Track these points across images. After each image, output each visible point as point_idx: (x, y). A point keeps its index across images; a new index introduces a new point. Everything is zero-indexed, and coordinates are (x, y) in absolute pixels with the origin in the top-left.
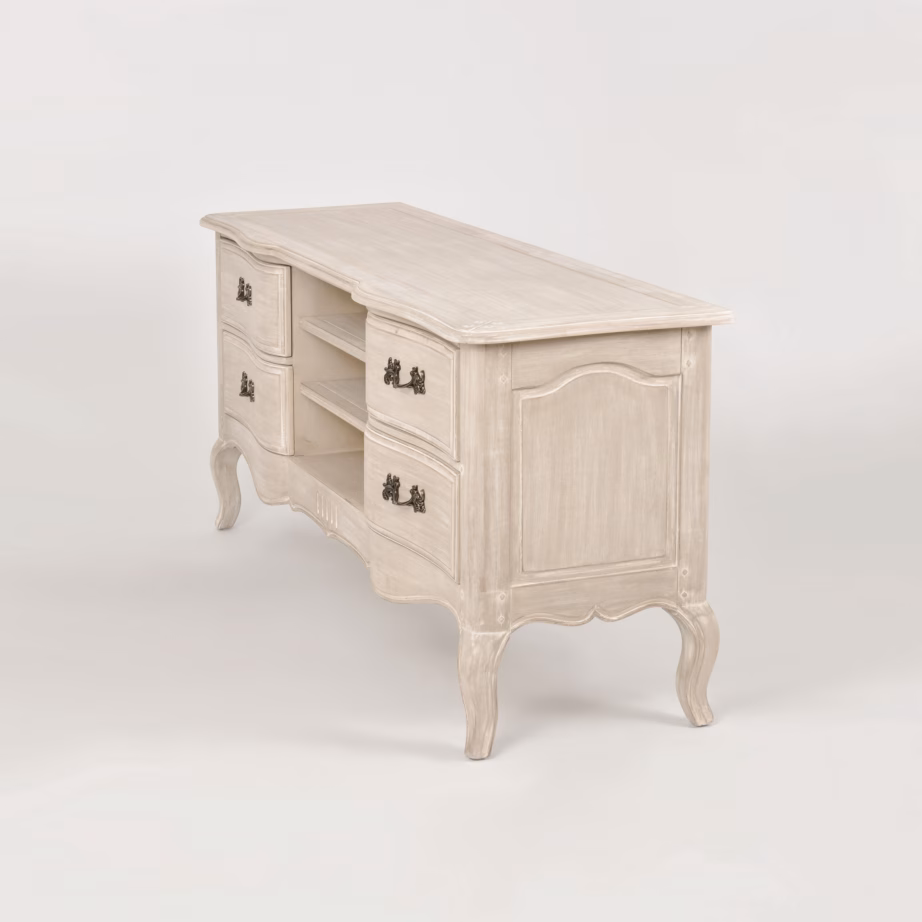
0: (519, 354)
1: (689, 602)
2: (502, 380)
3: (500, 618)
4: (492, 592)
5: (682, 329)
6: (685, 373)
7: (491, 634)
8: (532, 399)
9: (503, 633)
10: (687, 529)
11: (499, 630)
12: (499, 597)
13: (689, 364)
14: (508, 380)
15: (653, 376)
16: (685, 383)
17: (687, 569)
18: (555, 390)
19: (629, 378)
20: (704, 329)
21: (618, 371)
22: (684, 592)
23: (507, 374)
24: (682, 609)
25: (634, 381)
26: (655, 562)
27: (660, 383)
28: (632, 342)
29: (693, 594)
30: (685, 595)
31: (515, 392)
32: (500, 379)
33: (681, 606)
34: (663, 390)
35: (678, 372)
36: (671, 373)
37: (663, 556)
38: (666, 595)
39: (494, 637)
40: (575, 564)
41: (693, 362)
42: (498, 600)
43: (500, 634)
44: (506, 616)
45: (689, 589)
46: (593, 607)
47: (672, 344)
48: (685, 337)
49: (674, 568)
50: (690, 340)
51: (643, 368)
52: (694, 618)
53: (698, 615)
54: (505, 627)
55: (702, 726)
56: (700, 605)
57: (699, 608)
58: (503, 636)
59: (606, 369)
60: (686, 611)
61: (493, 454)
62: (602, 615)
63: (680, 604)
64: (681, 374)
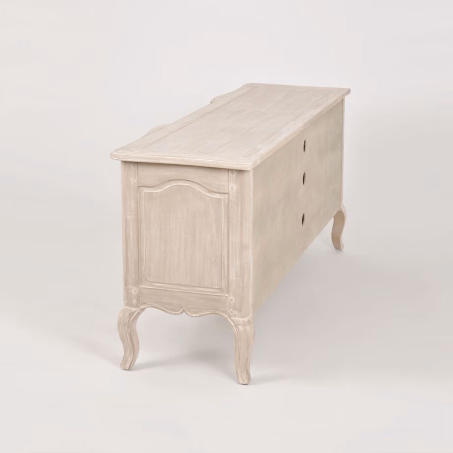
0: (141, 168)
1: (235, 316)
2: (133, 181)
3: (135, 301)
4: (130, 287)
5: (228, 169)
6: (231, 193)
7: (130, 308)
8: (149, 193)
9: (136, 309)
10: (233, 277)
11: (134, 308)
12: (134, 291)
13: (232, 188)
14: (136, 181)
15: (213, 192)
16: (230, 198)
17: (233, 299)
18: (161, 190)
19: (201, 191)
20: (240, 171)
21: (195, 186)
22: (231, 310)
23: (135, 178)
24: (231, 319)
25: (203, 192)
26: (216, 291)
27: (218, 196)
28: (201, 172)
29: (236, 312)
30: (232, 312)
31: (141, 188)
32: (132, 179)
33: (230, 317)
34: (219, 200)
35: (227, 192)
36: (223, 192)
37: (221, 289)
38: (221, 310)
39: (131, 310)
40: (173, 283)
41: (235, 188)
42: (133, 291)
43: (134, 309)
44: (137, 300)
45: (235, 309)
46: (182, 307)
47: (224, 176)
48: (230, 173)
49: (226, 297)
50: (233, 176)
51: (207, 187)
52: (236, 325)
53: (238, 324)
54: (137, 306)
55: (242, 384)
56: (241, 319)
57: (240, 321)
58: (136, 311)
59: (188, 184)
60: (232, 321)
61: (129, 217)
62: (187, 312)
63: (229, 316)
64: (228, 194)
